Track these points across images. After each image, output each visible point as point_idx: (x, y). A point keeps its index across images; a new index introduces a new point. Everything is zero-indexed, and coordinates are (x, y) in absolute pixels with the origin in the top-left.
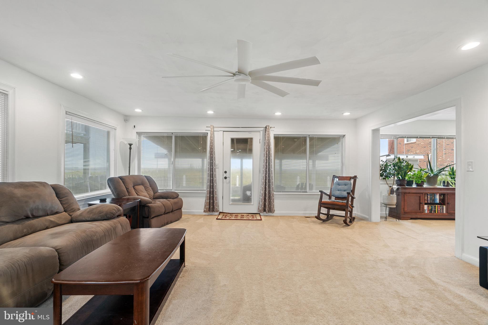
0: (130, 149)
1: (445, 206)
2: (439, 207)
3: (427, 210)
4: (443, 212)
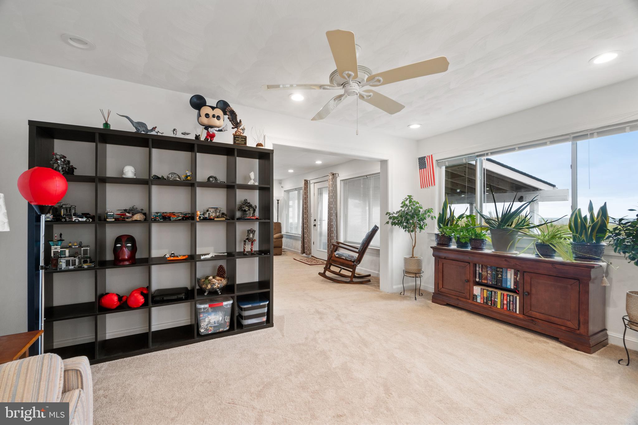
0: (278, 203)
1: (518, 298)
2: (505, 298)
3: (480, 297)
4: (514, 310)
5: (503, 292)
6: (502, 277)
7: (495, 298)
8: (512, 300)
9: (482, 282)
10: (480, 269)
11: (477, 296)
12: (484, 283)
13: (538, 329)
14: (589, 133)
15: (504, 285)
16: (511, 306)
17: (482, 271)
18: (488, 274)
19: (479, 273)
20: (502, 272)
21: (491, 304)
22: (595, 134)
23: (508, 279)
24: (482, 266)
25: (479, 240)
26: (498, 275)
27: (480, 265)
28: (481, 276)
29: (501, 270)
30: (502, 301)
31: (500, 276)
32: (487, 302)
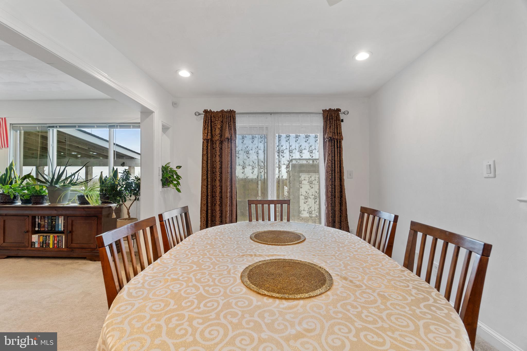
1: (64, 236)
2: (56, 239)
3: (37, 243)
4: (62, 246)
5: (54, 235)
6: (55, 224)
7: (48, 241)
8: (60, 239)
9: (41, 230)
10: (39, 220)
11: (35, 242)
12: (43, 230)
13: (75, 255)
14: (116, 125)
15: (57, 229)
16: (60, 244)
17: (41, 221)
18: (45, 222)
19: (39, 223)
20: (55, 219)
21: (46, 246)
22: (119, 126)
23: (60, 224)
24: (41, 217)
25: (39, 196)
26: (52, 222)
27: (40, 217)
28: (39, 225)
29: (55, 218)
30: (53, 242)
31: (54, 223)
32: (43, 246)
